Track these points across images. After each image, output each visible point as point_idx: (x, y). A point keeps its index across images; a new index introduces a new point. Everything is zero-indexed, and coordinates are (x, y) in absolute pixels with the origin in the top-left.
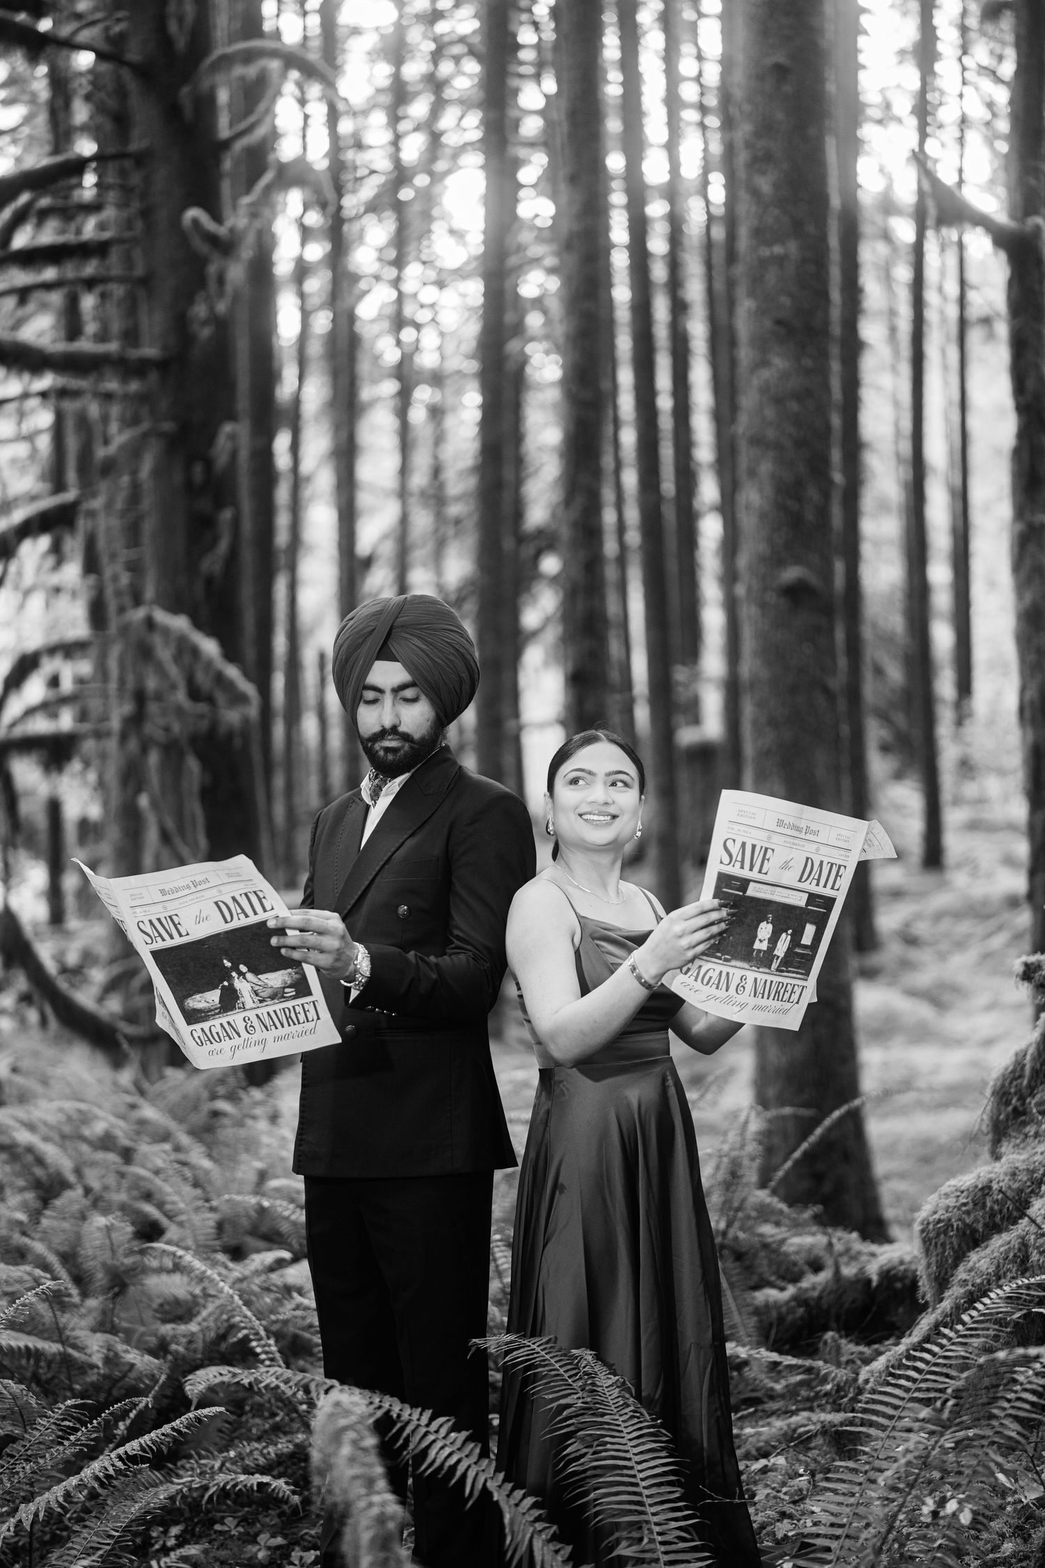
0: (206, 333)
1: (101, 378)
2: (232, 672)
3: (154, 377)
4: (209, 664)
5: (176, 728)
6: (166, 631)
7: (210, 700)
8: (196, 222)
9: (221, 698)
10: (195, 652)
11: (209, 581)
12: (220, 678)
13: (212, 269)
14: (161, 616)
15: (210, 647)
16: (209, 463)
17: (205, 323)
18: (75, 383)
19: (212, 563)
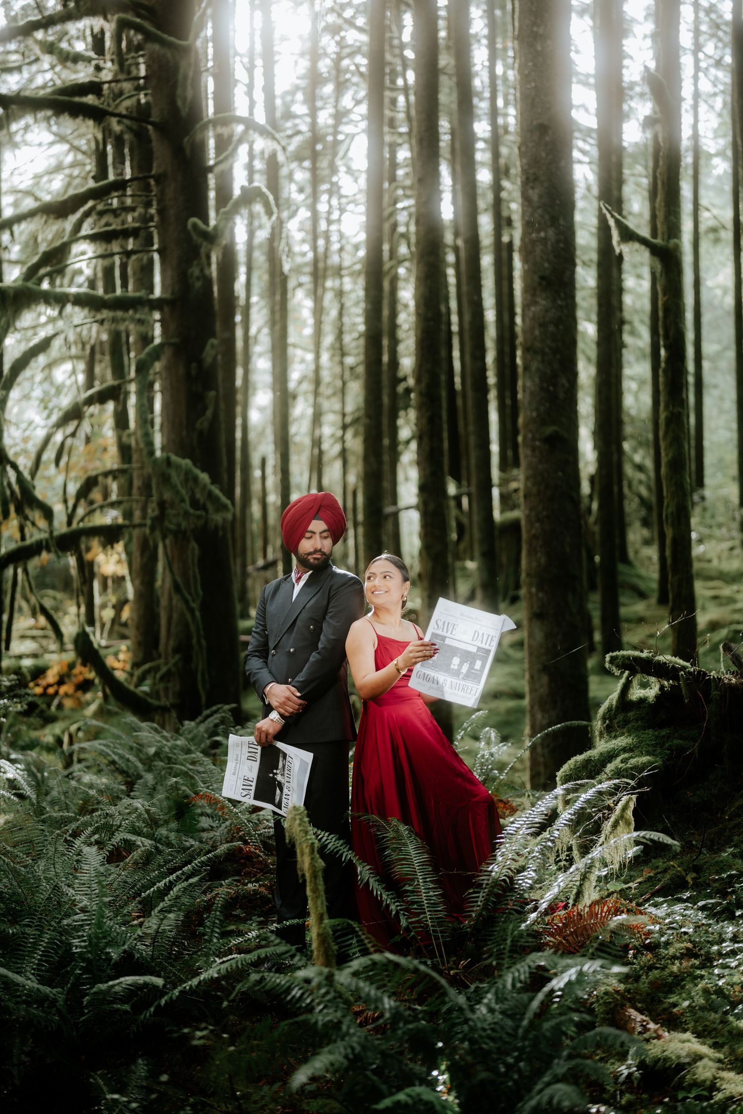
0: (198, 284)
1: (136, 311)
2: (216, 491)
3: (166, 309)
4: (205, 486)
5: (184, 524)
6: (178, 467)
7: (204, 508)
8: (195, 226)
9: (210, 507)
10: (196, 479)
11: (201, 433)
12: (210, 495)
13: (203, 251)
14: (174, 458)
15: (204, 477)
16: (200, 362)
17: (198, 278)
18: (120, 314)
19: (203, 424)
